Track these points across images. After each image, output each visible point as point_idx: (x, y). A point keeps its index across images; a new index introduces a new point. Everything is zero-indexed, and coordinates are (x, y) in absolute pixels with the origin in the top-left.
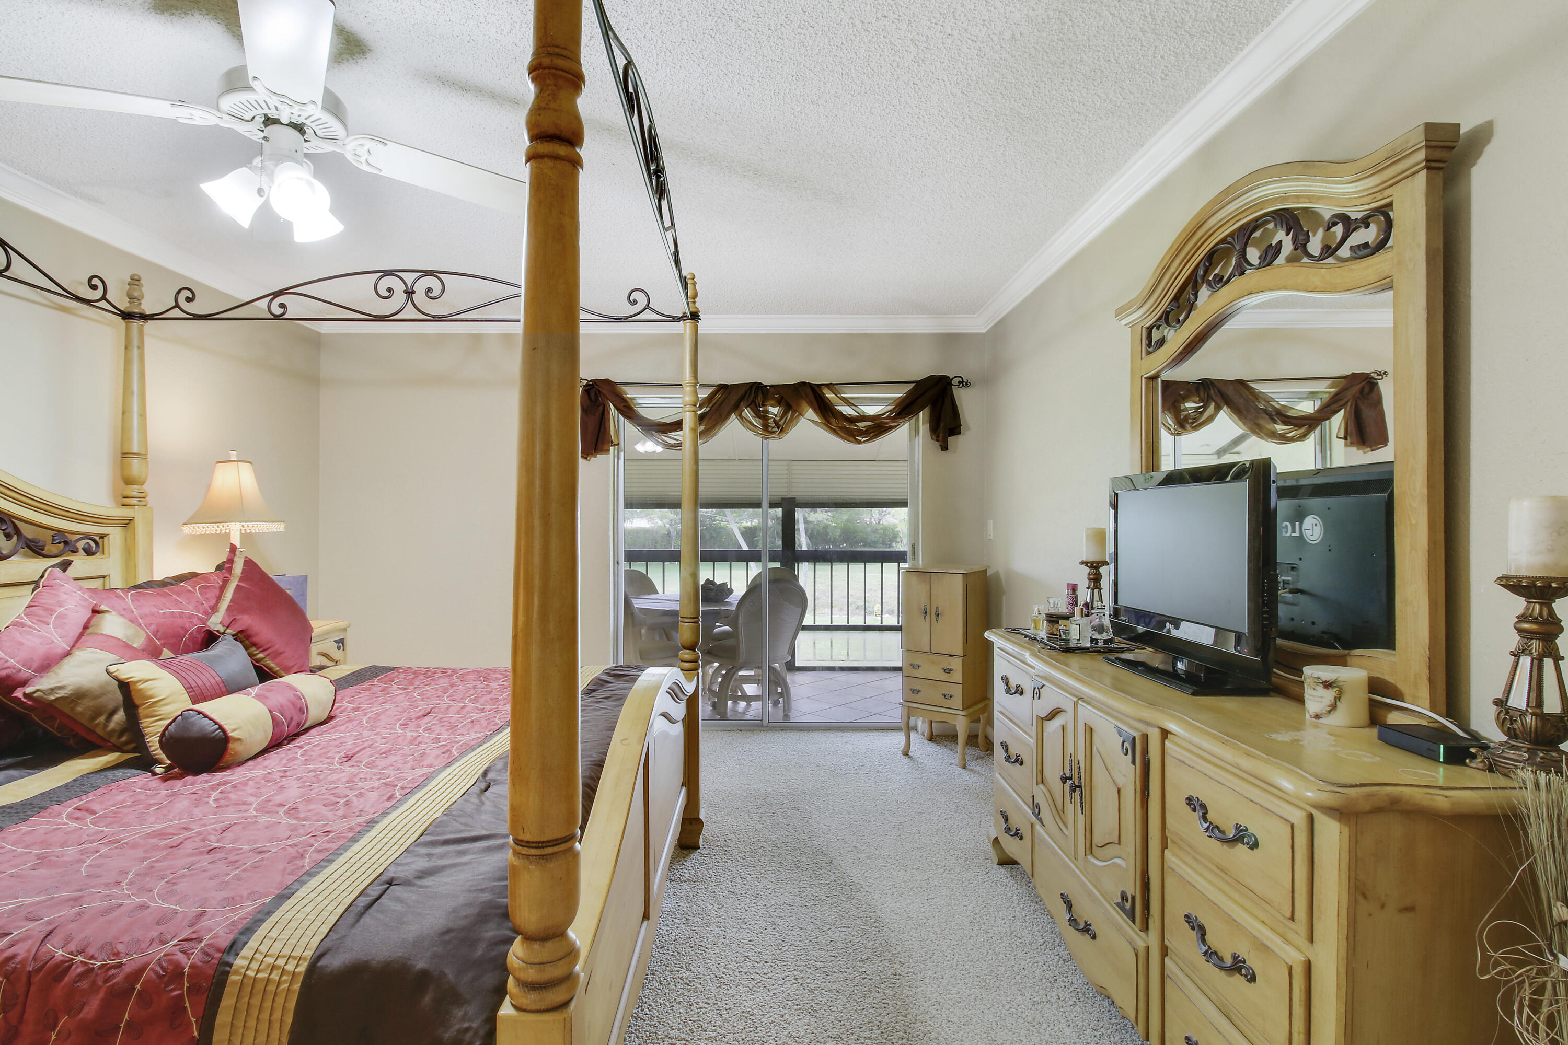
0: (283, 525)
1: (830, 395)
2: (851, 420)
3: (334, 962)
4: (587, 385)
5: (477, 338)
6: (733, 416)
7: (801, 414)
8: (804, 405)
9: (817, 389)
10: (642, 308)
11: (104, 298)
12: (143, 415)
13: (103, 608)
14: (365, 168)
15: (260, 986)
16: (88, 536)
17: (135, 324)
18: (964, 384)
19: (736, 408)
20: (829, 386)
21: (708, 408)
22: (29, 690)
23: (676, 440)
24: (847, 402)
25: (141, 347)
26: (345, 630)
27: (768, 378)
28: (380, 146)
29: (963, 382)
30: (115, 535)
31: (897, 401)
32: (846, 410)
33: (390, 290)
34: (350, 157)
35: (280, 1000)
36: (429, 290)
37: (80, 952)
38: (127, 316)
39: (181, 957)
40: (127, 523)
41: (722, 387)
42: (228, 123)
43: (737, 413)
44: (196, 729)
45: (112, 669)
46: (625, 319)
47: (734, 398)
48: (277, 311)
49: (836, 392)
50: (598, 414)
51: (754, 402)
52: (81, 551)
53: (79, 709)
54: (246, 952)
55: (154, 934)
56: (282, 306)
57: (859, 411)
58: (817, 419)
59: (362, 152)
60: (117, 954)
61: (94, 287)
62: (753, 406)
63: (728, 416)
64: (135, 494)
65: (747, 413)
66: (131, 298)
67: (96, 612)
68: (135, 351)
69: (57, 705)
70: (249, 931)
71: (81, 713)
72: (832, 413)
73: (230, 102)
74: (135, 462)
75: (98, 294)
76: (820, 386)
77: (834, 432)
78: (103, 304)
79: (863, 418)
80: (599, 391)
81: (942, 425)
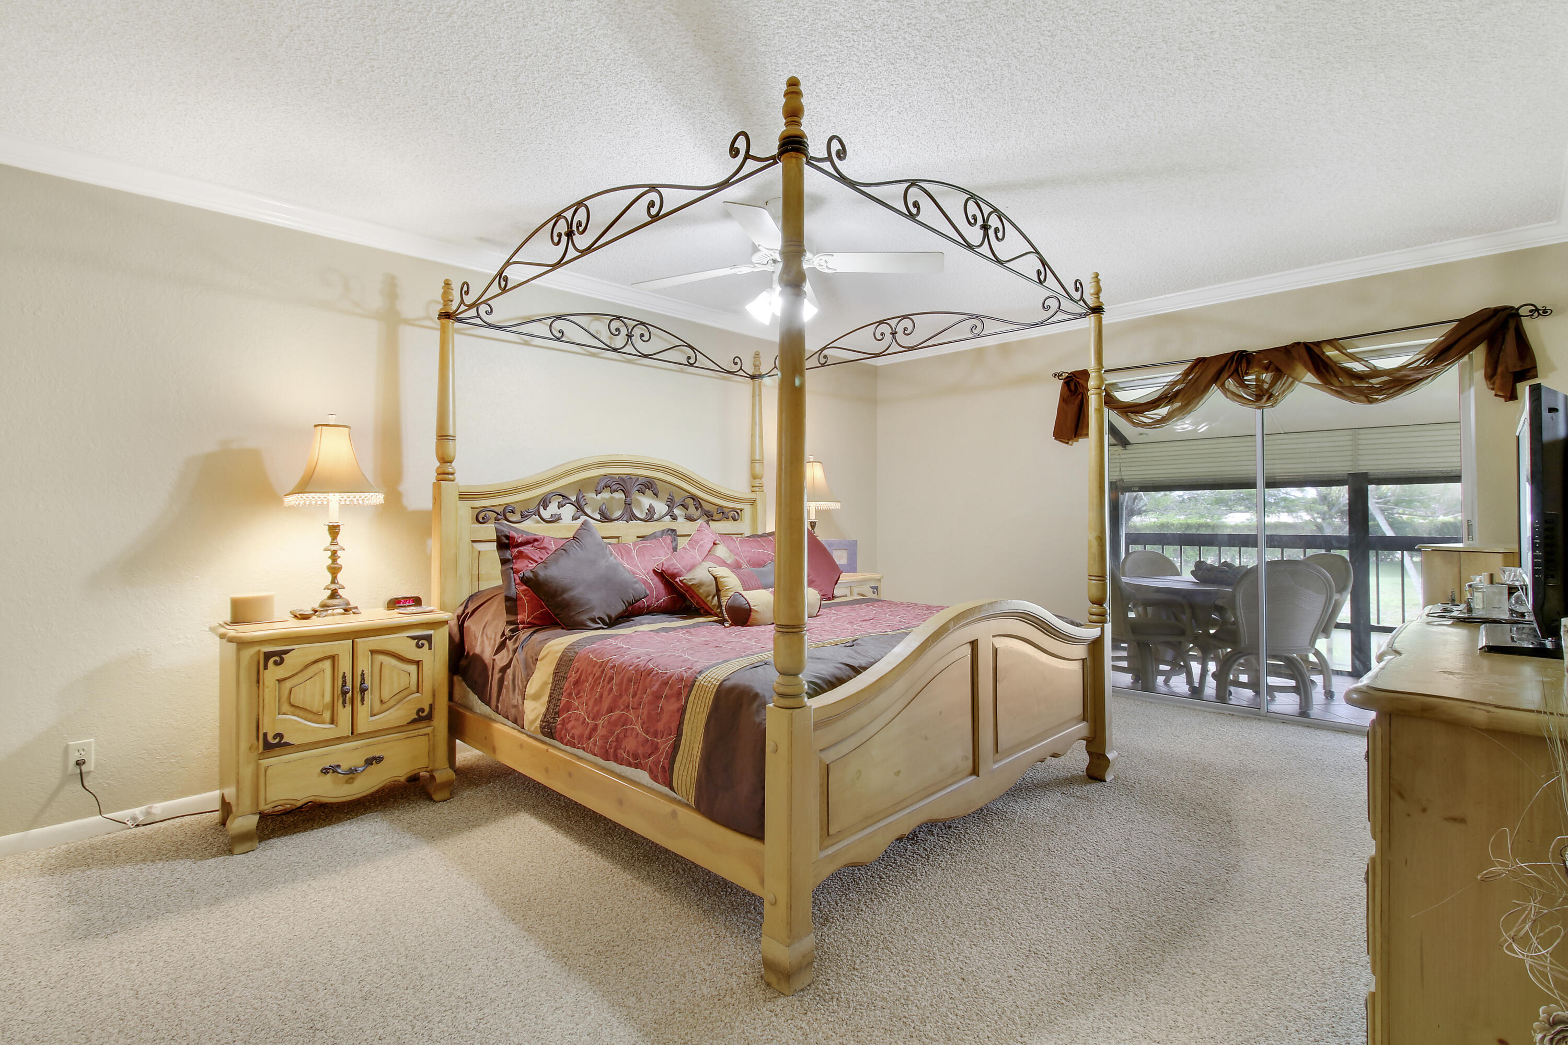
0: (839, 504)
1: (1331, 353)
2: (1360, 377)
3: (728, 684)
4: (1068, 377)
5: (980, 351)
6: (1214, 387)
7: (1295, 379)
8: (1300, 369)
9: (1316, 349)
10: (1055, 311)
11: (741, 369)
12: (761, 437)
13: (718, 542)
14: (827, 271)
15: (704, 688)
16: (734, 510)
17: (757, 381)
18: (1539, 312)
19: (1217, 378)
20: (1331, 342)
21: (1184, 385)
22: (681, 578)
23: (1152, 418)
24: (1353, 357)
25: (760, 395)
26: (879, 580)
27: (1252, 344)
28: (830, 257)
29: (1537, 310)
30: (747, 508)
31: (1430, 348)
32: (1358, 367)
33: (882, 334)
34: (818, 268)
35: (709, 694)
36: (905, 329)
37: (657, 667)
38: (753, 377)
39: (684, 673)
40: (753, 502)
41: (1200, 362)
42: (760, 268)
43: (1219, 383)
44: (738, 602)
45: (710, 569)
46: (1042, 324)
47: (1213, 370)
48: (823, 361)
49: (1341, 348)
50: (1077, 402)
51: (1236, 370)
52: (730, 518)
53: (701, 591)
54: (704, 675)
55: (679, 665)
56: (825, 357)
57: (1370, 366)
58: (1316, 381)
59: (822, 263)
60: (667, 669)
61: (736, 364)
62: (1235, 374)
63: (1207, 388)
64: (757, 485)
65: (1231, 384)
66: (755, 366)
67: (714, 544)
68: (757, 397)
69: (692, 587)
70: (708, 668)
71: (701, 593)
72: (1334, 372)
73: (755, 259)
74: (757, 465)
75: (738, 367)
76: (1318, 344)
77: (1339, 393)
78: (741, 373)
79: (1376, 373)
80: (1079, 383)
81: (1500, 370)
